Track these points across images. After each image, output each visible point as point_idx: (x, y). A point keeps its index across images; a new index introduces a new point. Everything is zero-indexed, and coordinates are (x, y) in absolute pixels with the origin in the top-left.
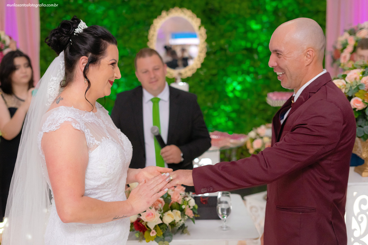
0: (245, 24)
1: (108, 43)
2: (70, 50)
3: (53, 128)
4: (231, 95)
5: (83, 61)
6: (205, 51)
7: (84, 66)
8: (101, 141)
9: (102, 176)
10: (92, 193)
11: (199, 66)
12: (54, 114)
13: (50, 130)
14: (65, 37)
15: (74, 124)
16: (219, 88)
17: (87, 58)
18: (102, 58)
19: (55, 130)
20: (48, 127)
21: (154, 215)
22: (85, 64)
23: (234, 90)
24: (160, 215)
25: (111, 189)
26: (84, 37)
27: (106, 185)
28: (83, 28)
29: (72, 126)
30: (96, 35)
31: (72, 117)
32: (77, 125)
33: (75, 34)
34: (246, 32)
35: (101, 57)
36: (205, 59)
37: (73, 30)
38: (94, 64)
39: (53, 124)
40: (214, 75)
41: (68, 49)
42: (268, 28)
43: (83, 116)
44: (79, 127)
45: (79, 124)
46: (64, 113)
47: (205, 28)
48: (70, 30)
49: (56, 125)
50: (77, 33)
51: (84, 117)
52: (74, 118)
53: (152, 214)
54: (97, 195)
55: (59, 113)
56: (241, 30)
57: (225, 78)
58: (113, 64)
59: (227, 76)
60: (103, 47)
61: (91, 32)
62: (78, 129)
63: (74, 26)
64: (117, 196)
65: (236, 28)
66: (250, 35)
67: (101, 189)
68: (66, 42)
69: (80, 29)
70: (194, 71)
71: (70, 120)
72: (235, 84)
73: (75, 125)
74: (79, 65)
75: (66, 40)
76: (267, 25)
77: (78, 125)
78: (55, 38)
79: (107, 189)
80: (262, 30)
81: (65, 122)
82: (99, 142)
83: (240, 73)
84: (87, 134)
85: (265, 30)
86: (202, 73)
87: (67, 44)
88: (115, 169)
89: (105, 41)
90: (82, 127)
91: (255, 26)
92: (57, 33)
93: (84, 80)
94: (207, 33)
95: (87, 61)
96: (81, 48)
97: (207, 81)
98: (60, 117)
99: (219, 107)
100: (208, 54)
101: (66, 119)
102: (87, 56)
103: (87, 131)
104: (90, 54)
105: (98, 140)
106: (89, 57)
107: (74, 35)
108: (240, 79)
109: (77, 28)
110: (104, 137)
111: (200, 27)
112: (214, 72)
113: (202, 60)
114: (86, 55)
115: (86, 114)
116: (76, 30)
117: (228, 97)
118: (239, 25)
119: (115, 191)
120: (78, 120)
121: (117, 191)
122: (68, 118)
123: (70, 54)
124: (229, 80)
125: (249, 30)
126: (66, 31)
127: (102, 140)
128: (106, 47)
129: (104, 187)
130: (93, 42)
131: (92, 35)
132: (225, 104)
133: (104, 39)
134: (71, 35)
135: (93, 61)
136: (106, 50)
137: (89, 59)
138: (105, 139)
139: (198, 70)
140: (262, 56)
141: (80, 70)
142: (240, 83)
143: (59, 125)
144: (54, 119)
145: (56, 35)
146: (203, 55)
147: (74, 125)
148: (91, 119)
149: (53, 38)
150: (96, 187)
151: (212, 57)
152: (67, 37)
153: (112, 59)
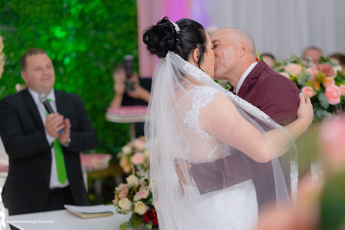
0: (47, 31)
14: (171, 39)
33: (177, 33)
34: (49, 41)
42: (74, 36)
50: (179, 32)
56: (44, 38)
65: (38, 36)
66: (55, 45)
76: (73, 32)
80: (67, 37)
85: (71, 38)
91: (59, 33)
95: (198, 52)
102: (197, 48)
104: (198, 45)
106: (199, 48)
109: (175, 27)
118: (41, 32)
125: (52, 39)
126: (169, 34)
140: (69, 70)
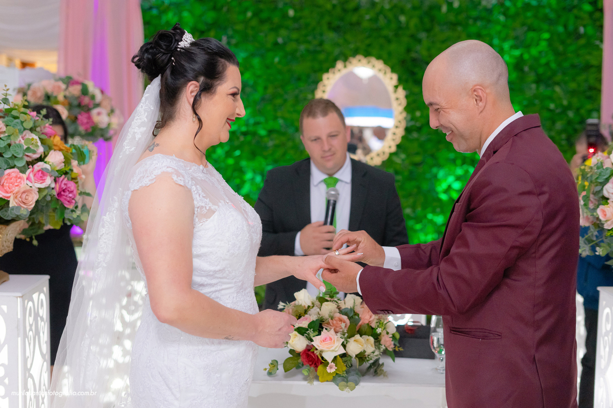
1: (227, 63)
2: (172, 73)
3: (146, 182)
4: (444, 197)
5: (191, 89)
6: (403, 125)
7: (193, 96)
8: (219, 206)
9: (221, 258)
10: (206, 283)
11: (394, 149)
12: (146, 164)
13: (140, 185)
14: (164, 54)
15: (176, 176)
16: (425, 186)
17: (198, 84)
18: (219, 84)
19: (148, 185)
20: (138, 181)
21: (333, 340)
22: (194, 94)
23: (449, 189)
24: (342, 340)
25: (234, 280)
26: (192, 53)
27: (227, 272)
28: (189, 42)
29: (173, 179)
30: (210, 51)
31: (173, 167)
32: (179, 178)
33: (179, 49)
35: (218, 82)
36: (403, 138)
37: (176, 44)
38: (208, 93)
39: (146, 176)
40: (417, 165)
41: (168, 72)
43: (190, 169)
44: (183, 182)
45: (183, 177)
46: (162, 162)
47: (404, 89)
48: (171, 44)
49: (150, 178)
50: (182, 48)
51: (191, 171)
52: (176, 168)
53: (331, 339)
54: (213, 286)
55: (154, 162)
57: (435, 170)
58: (234, 95)
59: (439, 166)
60: (220, 68)
61: (203, 46)
62: (181, 184)
63: (177, 38)
64: (243, 292)
67: (220, 278)
68: (166, 61)
69: (186, 43)
70: (386, 157)
71: (169, 170)
72: (451, 179)
73: (177, 178)
74: (185, 95)
75: (165, 58)
77: (181, 178)
78: (150, 56)
79: (228, 279)
81: (163, 173)
82: (217, 207)
83: (459, 162)
84: (196, 192)
86: (397, 160)
87: (167, 64)
88: (240, 247)
89: (223, 60)
90: (187, 182)
92: (151, 48)
93: (192, 117)
94: (407, 97)
95: (198, 89)
96: (188, 69)
97: (406, 173)
98: (156, 166)
99: (425, 217)
100: (408, 130)
101: (164, 169)
102: (198, 81)
103: (197, 188)
104: (202, 79)
105: (214, 204)
106: (200, 83)
107: (177, 51)
108: (460, 172)
109: (182, 40)
110: (222, 201)
111: (396, 87)
112: (418, 159)
113: (398, 140)
114: (196, 78)
115: (194, 167)
116: (180, 43)
117: (440, 200)
119: (240, 284)
120: (182, 171)
121: (242, 284)
122: (168, 167)
123: (172, 78)
124: (441, 174)
126: (165, 45)
127: (220, 204)
128: (224, 68)
129: (225, 275)
130: (206, 60)
131: (205, 51)
132: (434, 212)
133: (221, 57)
134: (173, 51)
135: (207, 89)
136: (225, 73)
137: (200, 86)
138: (223, 203)
139: (391, 154)
141: (187, 102)
142: (458, 178)
143: (155, 177)
144: (146, 171)
145: (151, 51)
146: (401, 132)
147: (175, 178)
148: (201, 175)
149: (146, 55)
150: (211, 273)
151: (415, 135)
152: (168, 54)
153: (233, 86)
